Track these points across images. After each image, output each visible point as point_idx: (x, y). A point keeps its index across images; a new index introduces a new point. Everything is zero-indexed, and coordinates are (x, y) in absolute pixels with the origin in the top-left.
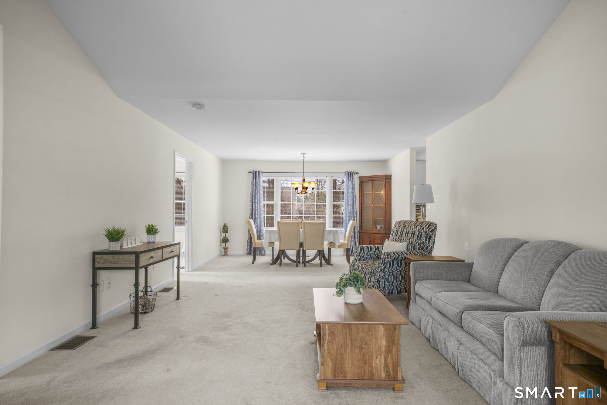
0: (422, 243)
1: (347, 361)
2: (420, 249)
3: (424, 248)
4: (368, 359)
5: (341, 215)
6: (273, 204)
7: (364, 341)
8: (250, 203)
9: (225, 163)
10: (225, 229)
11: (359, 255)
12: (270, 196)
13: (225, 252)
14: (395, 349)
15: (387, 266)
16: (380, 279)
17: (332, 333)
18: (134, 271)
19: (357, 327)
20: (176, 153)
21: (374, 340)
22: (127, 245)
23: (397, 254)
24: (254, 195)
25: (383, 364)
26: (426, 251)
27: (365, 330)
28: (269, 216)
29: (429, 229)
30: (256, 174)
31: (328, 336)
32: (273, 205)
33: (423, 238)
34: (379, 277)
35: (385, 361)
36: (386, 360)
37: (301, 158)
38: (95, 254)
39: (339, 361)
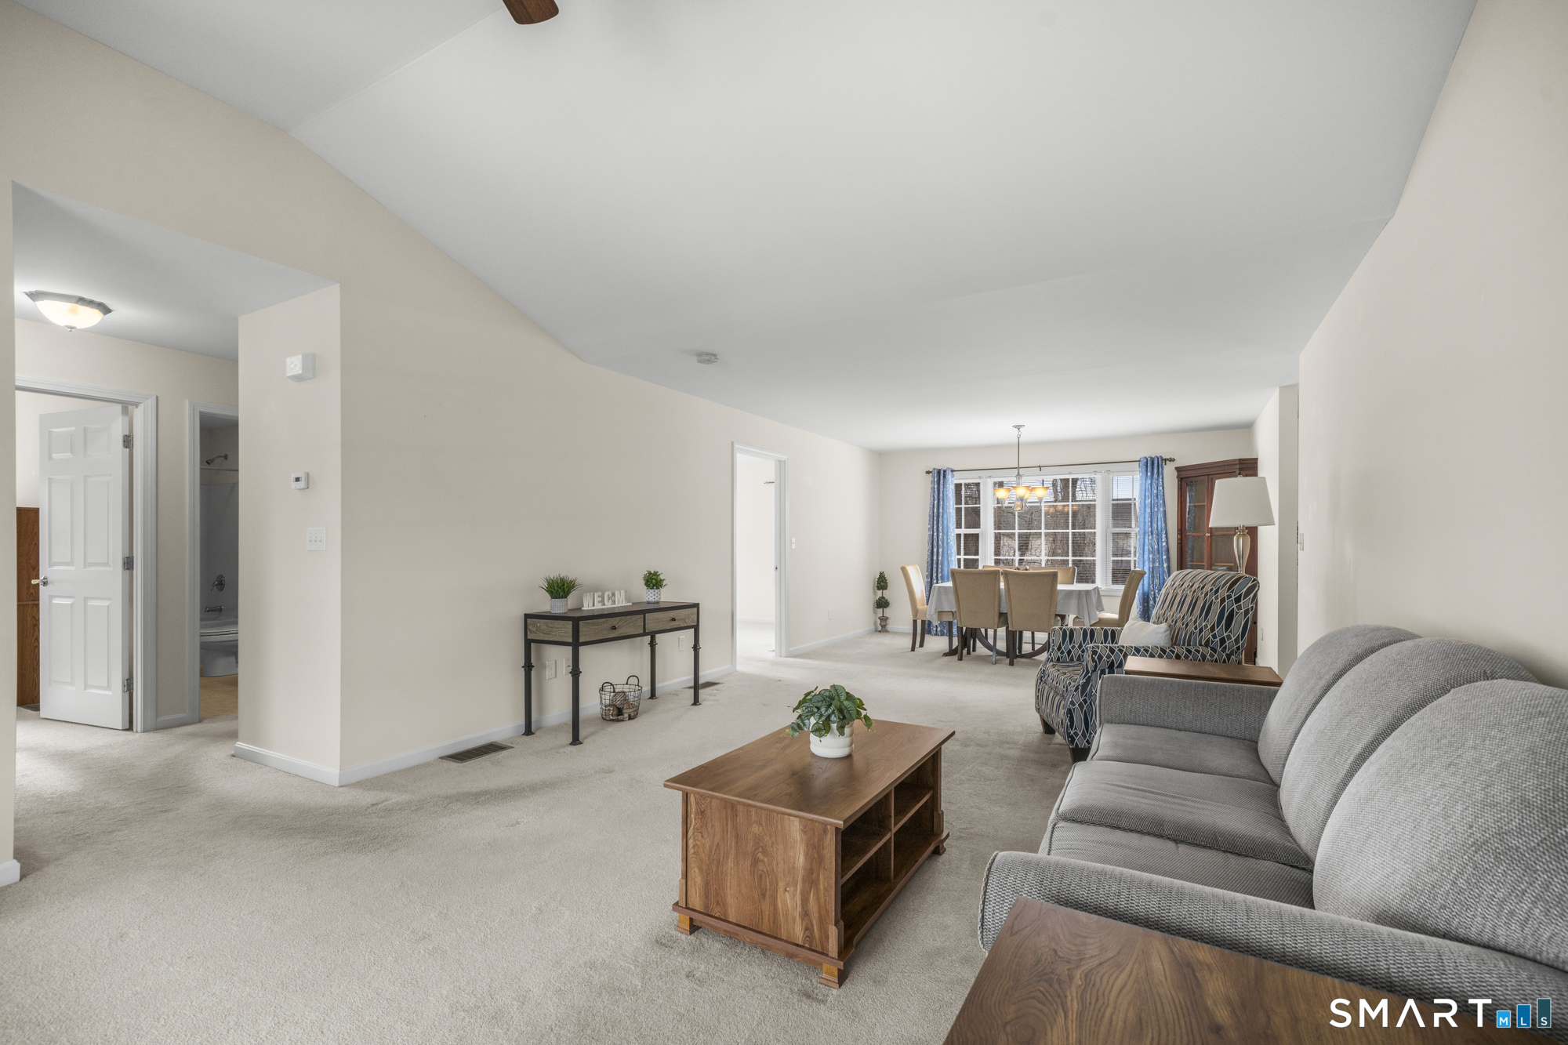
0: (1209, 627)
1: (729, 881)
2: (1203, 644)
3: (1213, 642)
4: (768, 887)
5: (1132, 555)
6: (978, 534)
7: (761, 844)
8: (928, 533)
9: (882, 459)
10: (882, 583)
11: (1059, 648)
12: (973, 517)
13: (883, 627)
14: (825, 879)
15: (1093, 677)
16: (1074, 709)
17: (702, 812)
18: (570, 649)
19: (748, 811)
20: (736, 446)
21: (781, 847)
22: (594, 605)
23: (1121, 651)
24: (936, 518)
25: (799, 909)
26: (1219, 649)
27: (764, 820)
28: (968, 559)
29: (1232, 592)
30: (940, 475)
31: (695, 819)
32: (976, 536)
33: (1214, 616)
34: (1072, 703)
35: (802, 900)
36: (805, 901)
37: (1011, 436)
38: (527, 616)
39: (714, 877)
